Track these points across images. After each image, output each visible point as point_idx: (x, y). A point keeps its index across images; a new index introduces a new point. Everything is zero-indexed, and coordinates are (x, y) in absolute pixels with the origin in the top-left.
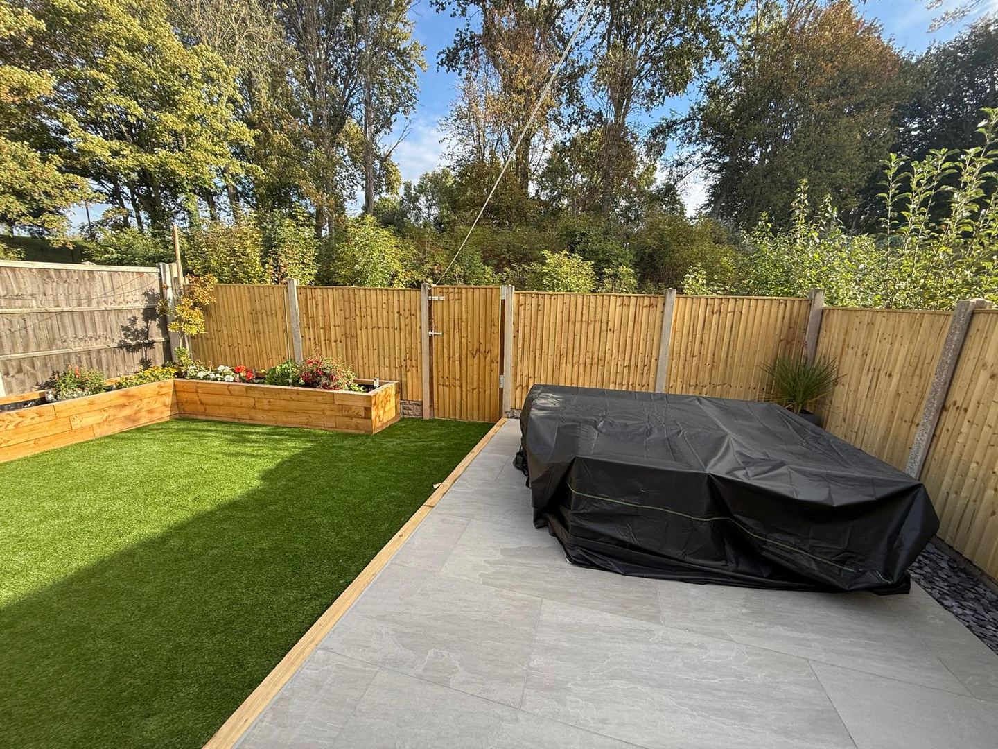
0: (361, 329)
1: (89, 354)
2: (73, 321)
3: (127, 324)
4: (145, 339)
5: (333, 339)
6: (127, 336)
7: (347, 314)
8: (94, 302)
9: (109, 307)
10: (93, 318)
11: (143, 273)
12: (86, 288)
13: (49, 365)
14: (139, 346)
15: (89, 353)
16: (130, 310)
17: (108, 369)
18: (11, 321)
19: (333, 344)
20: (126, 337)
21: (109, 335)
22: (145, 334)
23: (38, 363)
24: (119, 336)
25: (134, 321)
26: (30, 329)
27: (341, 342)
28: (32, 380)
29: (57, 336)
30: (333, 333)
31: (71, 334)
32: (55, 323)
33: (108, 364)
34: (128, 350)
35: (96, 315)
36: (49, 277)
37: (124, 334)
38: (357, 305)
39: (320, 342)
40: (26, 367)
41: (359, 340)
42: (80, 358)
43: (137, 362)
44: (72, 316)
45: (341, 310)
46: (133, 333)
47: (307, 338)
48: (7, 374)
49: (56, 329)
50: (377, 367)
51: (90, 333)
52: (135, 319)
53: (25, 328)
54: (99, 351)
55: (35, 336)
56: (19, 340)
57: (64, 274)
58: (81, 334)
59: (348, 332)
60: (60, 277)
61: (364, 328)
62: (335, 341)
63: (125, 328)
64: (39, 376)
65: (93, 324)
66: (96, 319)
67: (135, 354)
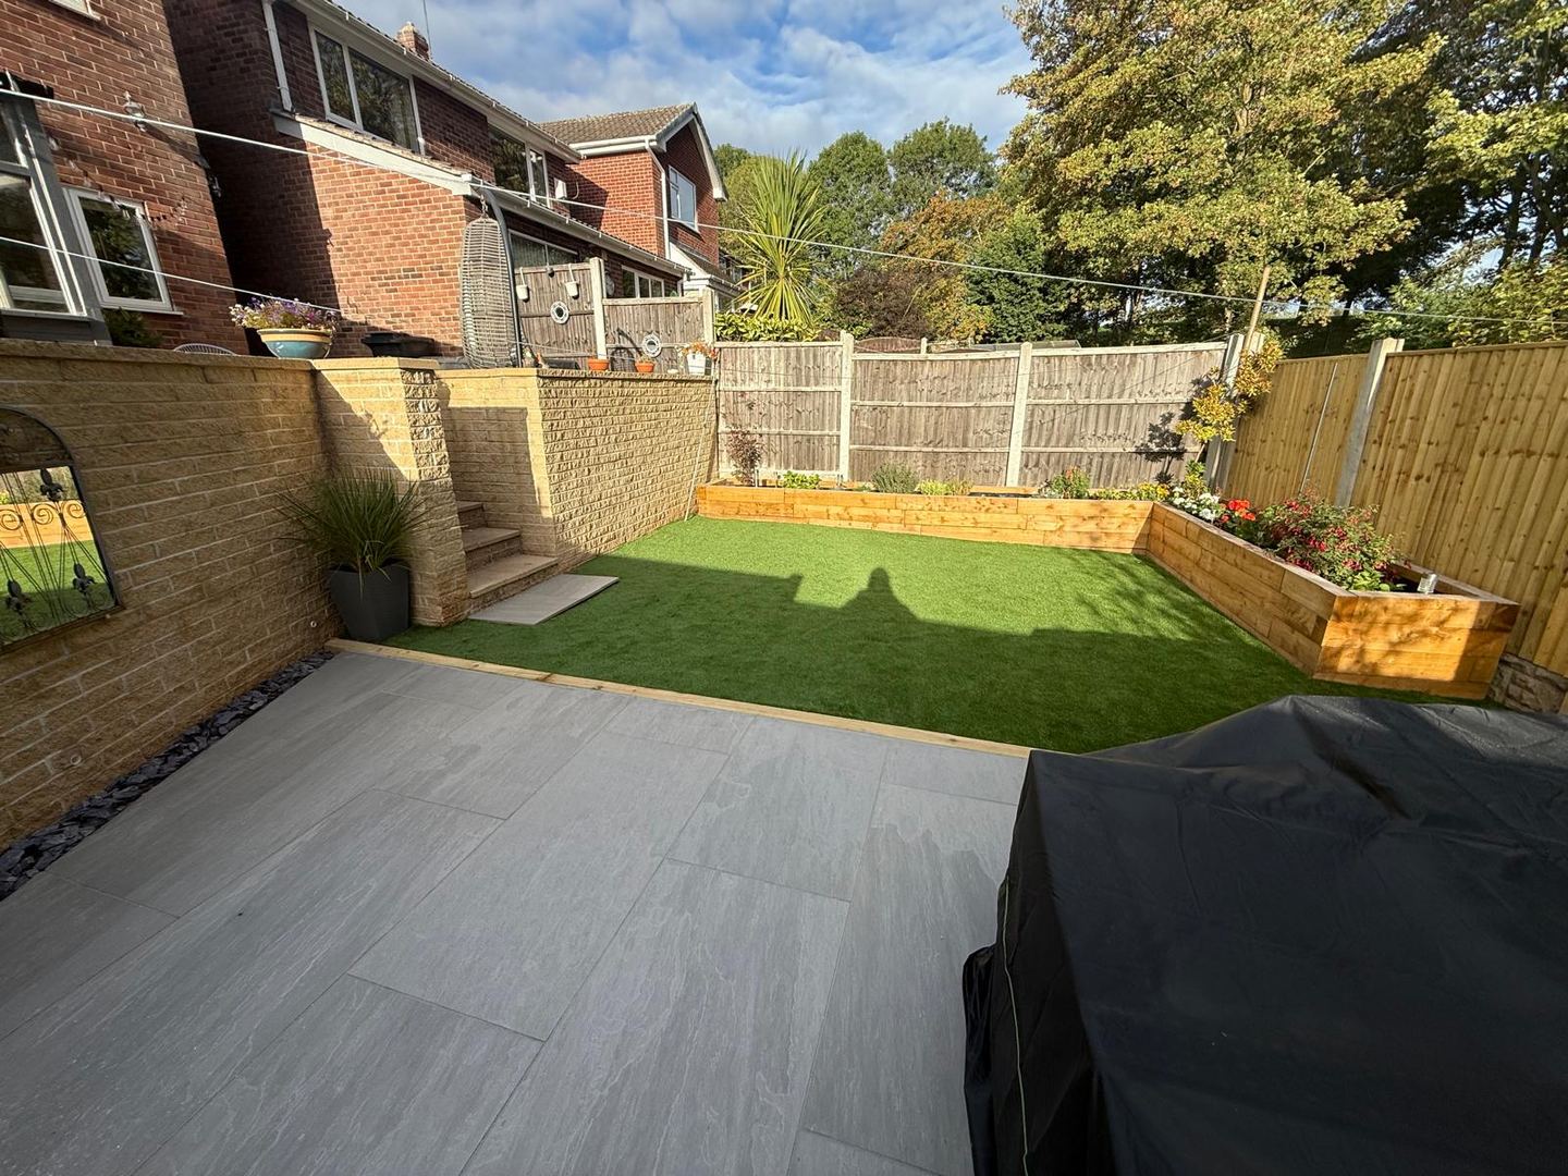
0: (1482, 454)
1: (1102, 457)
2: (1098, 414)
3: (1158, 422)
4: (1174, 446)
5: (1414, 473)
6: (1152, 437)
7: (1466, 414)
8: (1127, 393)
9: (1141, 400)
10: (1119, 412)
11: (1201, 352)
12: (1122, 376)
13: (1061, 463)
14: (1163, 454)
15: (1102, 455)
16: (1167, 405)
17: (1116, 479)
18: (1043, 413)
19: (1412, 482)
20: (1150, 441)
21: (1131, 436)
22: (1177, 439)
23: (1053, 459)
24: (1142, 437)
25: (1167, 419)
26: (1056, 421)
27: (1428, 480)
28: (1043, 475)
29: (1077, 432)
30: (1419, 457)
31: (1091, 431)
32: (1080, 416)
33: (1118, 472)
34: (1147, 458)
35: (1124, 410)
36: (1090, 365)
37: (1150, 435)
38: (1497, 391)
39: (1388, 476)
40: (1043, 461)
41: (1468, 480)
42: (1091, 460)
43: (1154, 475)
44: (1098, 410)
45: (1455, 405)
46: (1161, 435)
47: (1371, 463)
48: (1026, 466)
49: (1078, 424)
50: (1484, 556)
51: (1111, 432)
52: (1171, 416)
53: (1053, 420)
54: (1113, 455)
55: (1058, 430)
56: (1045, 433)
57: (1104, 359)
58: (1100, 432)
59: (1451, 459)
60: (1099, 364)
61: (1490, 453)
62: (1418, 478)
63: (1153, 428)
64: (1051, 472)
65: (1118, 420)
66: (1122, 415)
67: (1154, 465)
